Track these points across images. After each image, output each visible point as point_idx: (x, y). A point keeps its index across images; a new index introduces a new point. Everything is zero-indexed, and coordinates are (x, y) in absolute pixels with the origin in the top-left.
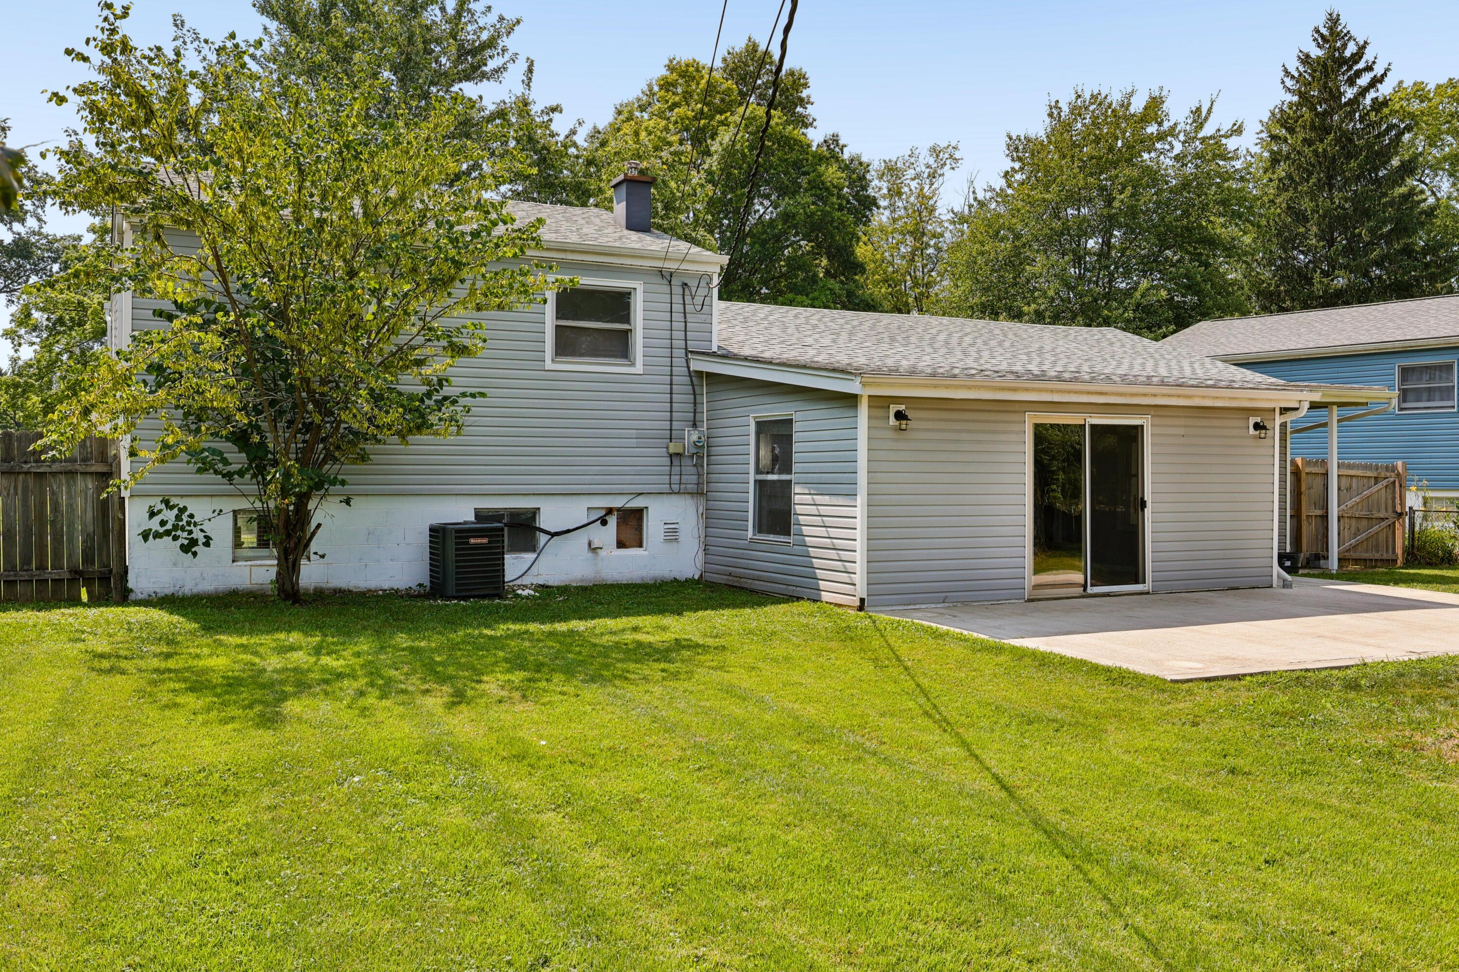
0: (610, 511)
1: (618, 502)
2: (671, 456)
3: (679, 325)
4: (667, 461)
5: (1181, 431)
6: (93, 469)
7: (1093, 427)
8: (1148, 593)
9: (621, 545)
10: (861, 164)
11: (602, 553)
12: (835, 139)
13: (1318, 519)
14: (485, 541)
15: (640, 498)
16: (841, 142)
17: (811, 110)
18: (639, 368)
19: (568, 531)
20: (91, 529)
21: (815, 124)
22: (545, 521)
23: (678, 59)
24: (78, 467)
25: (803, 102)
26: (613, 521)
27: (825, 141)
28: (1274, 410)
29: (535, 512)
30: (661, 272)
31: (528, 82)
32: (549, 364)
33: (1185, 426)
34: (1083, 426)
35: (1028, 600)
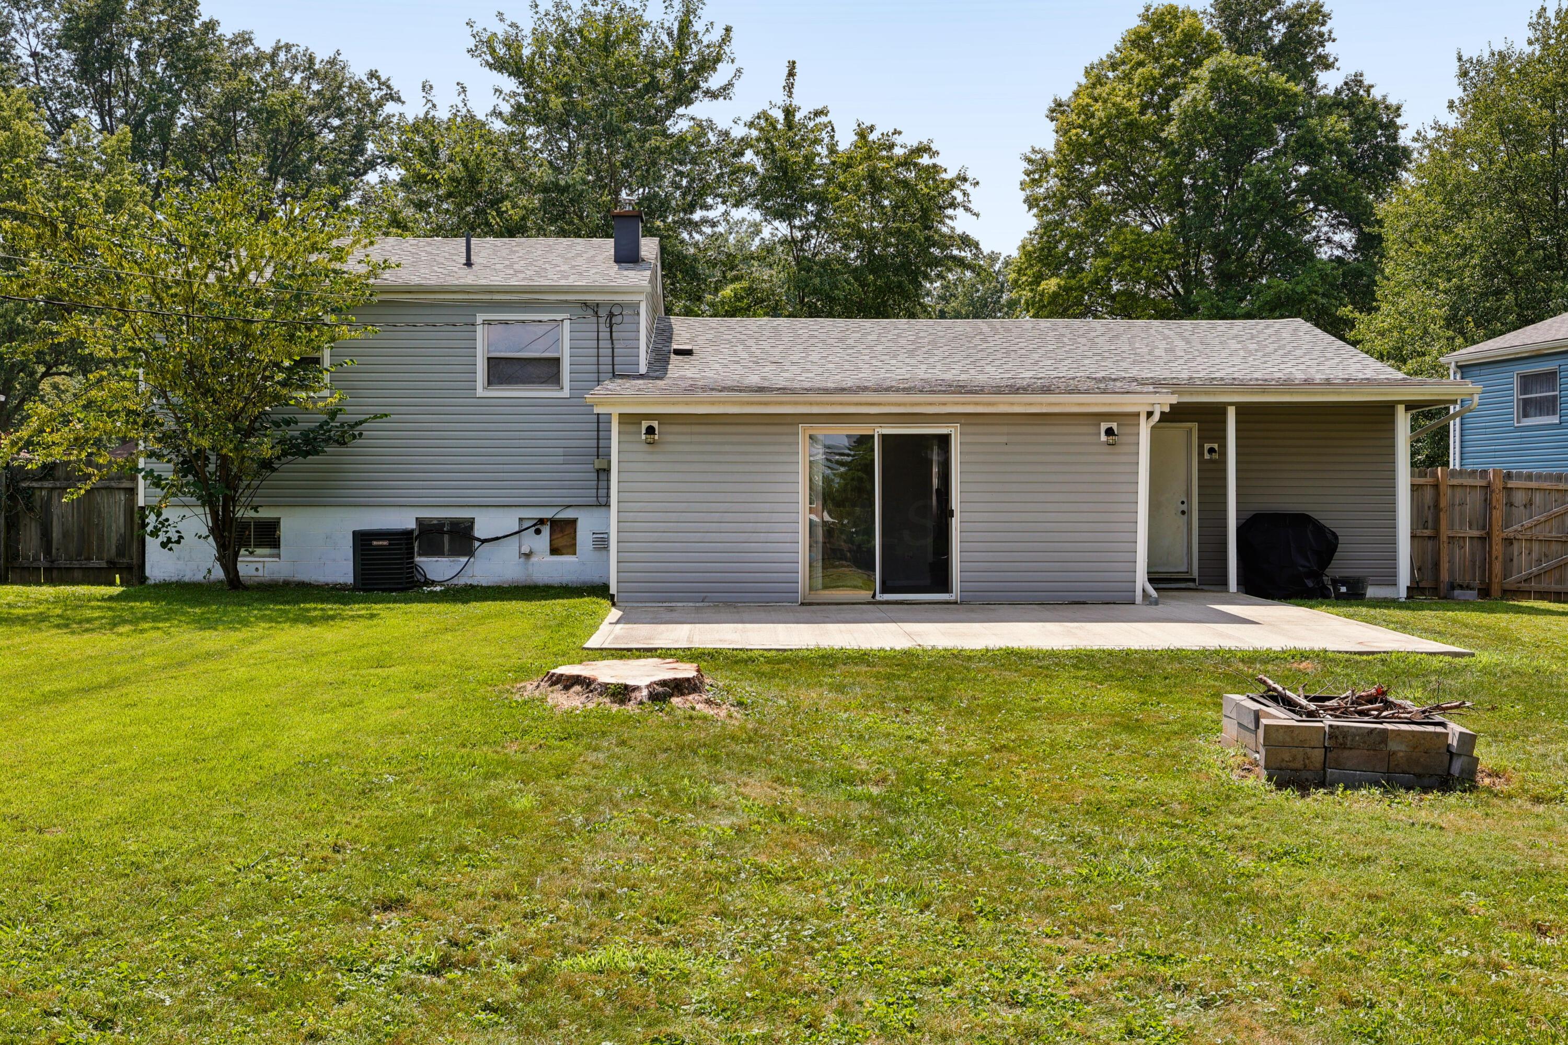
0: (542, 521)
1: (548, 514)
2: (598, 471)
3: (606, 351)
4: (594, 476)
5: (1004, 439)
6: (123, 485)
7: (884, 437)
8: (956, 603)
9: (554, 551)
10: (1387, 108)
11: (534, 559)
12: (1357, 80)
13: (1475, 542)
14: (385, 543)
15: (569, 510)
16: (1366, 83)
17: (1329, 49)
18: (566, 393)
19: (497, 539)
20: (123, 531)
21: (1337, 64)
22: (480, 531)
23: (1155, 6)
24: (113, 484)
25: (1322, 39)
26: (546, 530)
27: (1346, 84)
28: (1138, 415)
29: (472, 521)
30: (585, 304)
31: (789, 88)
32: (480, 392)
33: (1008, 434)
34: (873, 436)
35: (802, 604)
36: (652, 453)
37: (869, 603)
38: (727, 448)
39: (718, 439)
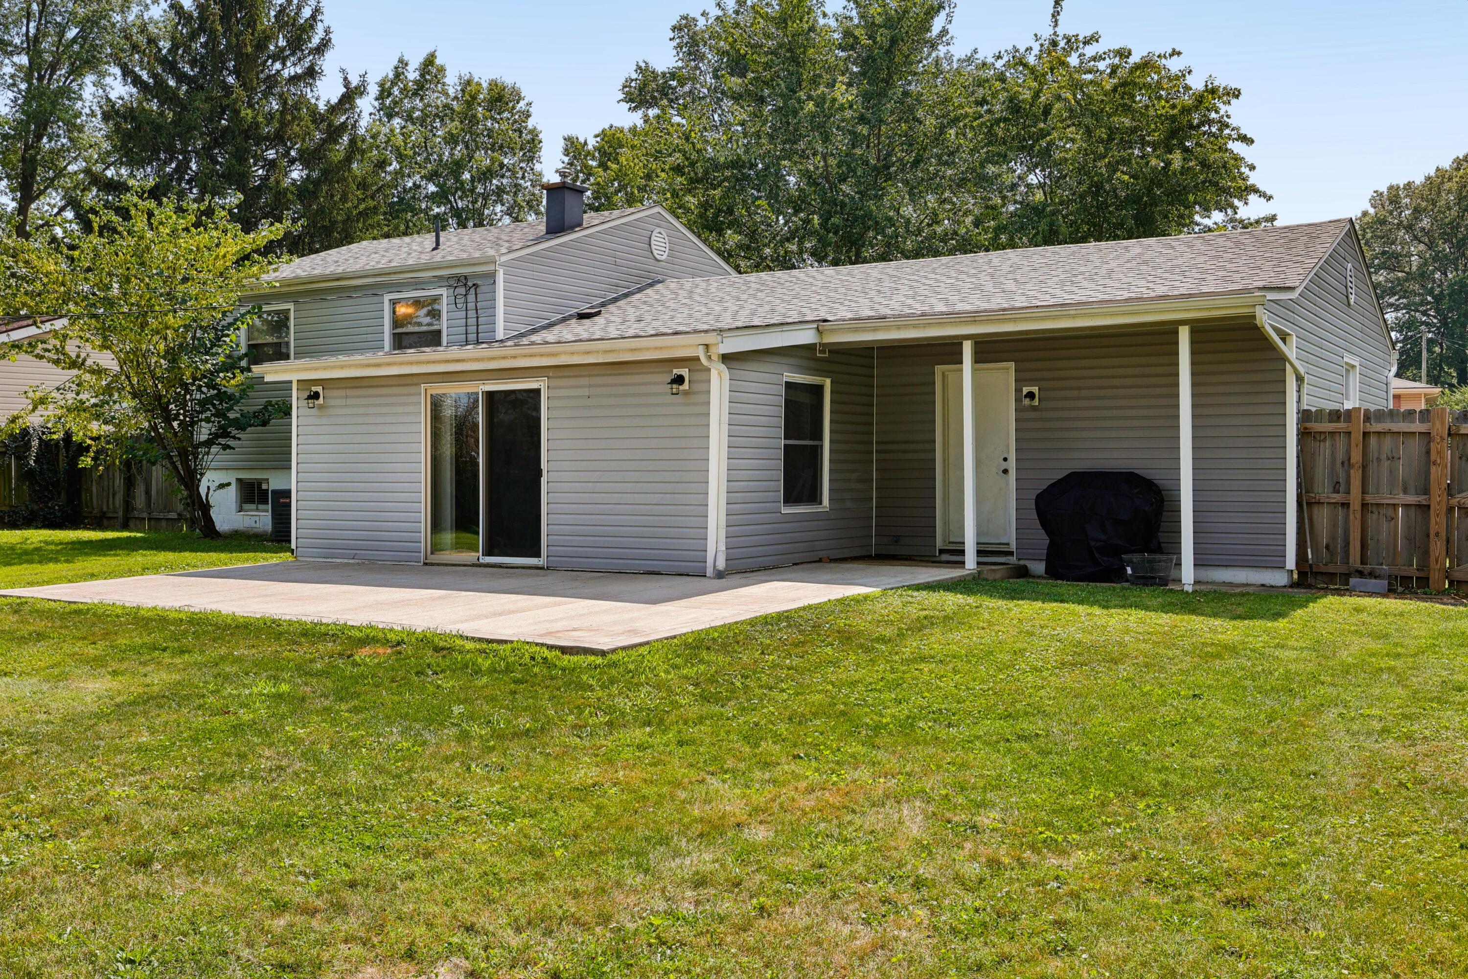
3: (472, 321)
5: (585, 392)
7: (486, 395)
8: (543, 569)
30: (457, 278)
33: (590, 386)
34: (477, 394)
35: (426, 564)
36: (320, 417)
37: (473, 565)
38: (371, 410)
39: (364, 401)
